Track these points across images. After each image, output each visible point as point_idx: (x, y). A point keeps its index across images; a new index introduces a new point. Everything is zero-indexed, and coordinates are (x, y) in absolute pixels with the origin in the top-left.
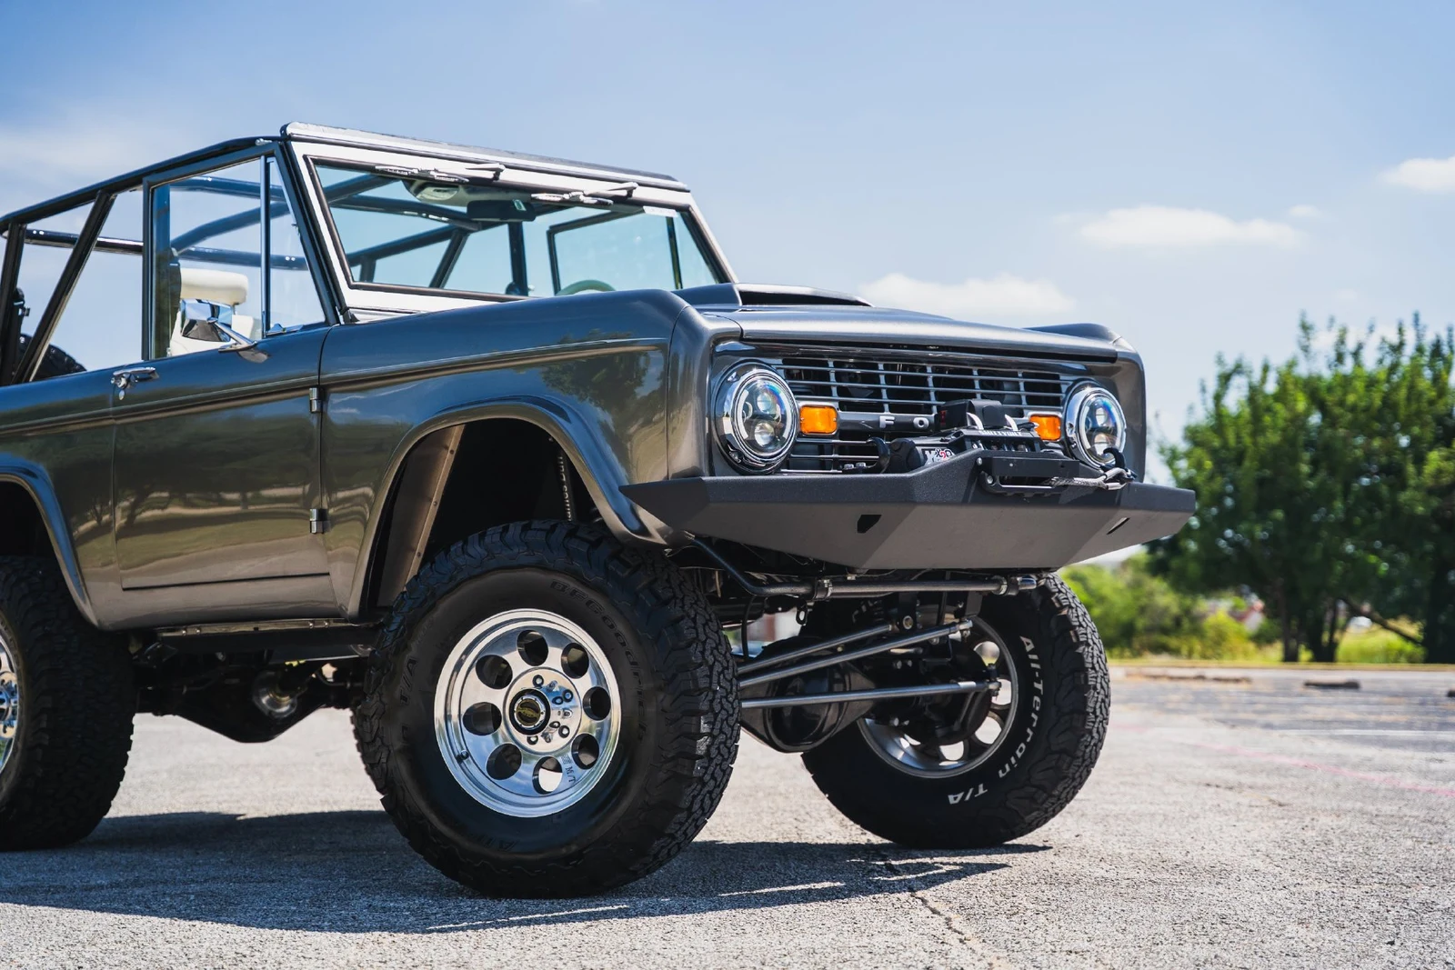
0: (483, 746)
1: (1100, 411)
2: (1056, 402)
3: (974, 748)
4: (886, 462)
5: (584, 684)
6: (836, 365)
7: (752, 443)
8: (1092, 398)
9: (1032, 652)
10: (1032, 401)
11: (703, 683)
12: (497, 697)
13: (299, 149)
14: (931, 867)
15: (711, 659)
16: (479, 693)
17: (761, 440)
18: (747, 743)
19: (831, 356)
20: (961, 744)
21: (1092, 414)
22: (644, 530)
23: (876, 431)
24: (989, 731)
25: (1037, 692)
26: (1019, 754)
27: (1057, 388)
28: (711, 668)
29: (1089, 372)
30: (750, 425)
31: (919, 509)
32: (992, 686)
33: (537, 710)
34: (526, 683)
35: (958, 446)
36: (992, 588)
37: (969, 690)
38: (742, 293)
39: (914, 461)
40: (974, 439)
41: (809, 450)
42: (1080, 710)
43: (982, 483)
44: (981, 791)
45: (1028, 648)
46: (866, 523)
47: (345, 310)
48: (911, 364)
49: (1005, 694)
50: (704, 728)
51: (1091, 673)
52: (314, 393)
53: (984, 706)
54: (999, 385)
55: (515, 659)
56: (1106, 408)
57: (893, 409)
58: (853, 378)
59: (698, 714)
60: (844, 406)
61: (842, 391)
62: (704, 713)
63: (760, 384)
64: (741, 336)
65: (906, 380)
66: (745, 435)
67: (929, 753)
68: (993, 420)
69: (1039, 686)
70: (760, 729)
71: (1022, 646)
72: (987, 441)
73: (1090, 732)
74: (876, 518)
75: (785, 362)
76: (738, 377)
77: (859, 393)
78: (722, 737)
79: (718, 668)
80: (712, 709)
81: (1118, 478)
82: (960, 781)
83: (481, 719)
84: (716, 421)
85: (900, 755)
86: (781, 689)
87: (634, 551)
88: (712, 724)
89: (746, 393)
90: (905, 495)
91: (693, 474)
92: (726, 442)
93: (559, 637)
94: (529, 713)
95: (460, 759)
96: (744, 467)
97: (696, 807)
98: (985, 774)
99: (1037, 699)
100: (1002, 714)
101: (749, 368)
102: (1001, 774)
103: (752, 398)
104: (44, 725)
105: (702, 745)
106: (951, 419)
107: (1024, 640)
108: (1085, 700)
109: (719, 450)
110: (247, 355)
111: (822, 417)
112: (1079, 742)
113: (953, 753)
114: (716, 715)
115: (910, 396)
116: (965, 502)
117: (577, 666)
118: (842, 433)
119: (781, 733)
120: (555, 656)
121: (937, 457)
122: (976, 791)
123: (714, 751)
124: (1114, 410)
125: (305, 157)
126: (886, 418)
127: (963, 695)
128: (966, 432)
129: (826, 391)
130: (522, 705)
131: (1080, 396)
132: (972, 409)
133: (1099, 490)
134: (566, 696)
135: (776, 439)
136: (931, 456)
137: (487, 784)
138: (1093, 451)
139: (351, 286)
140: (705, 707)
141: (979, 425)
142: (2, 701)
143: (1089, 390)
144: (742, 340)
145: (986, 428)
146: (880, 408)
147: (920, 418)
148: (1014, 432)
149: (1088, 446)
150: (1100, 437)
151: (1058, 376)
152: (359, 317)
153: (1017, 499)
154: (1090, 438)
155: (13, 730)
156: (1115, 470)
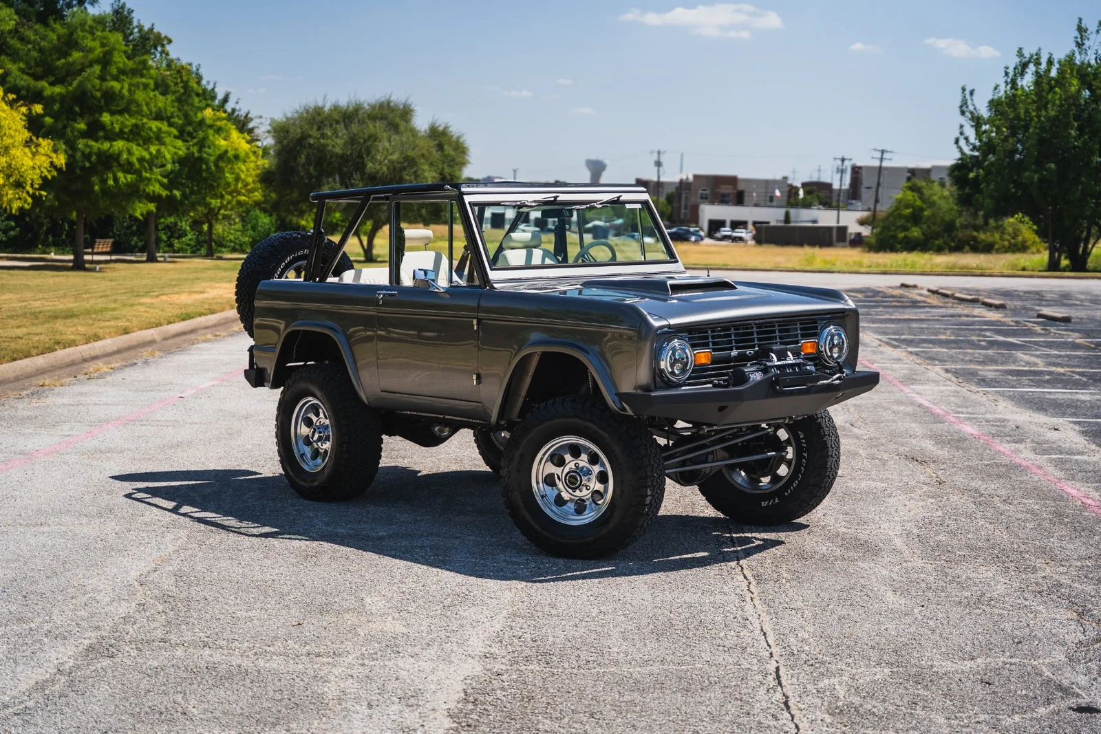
0: (551, 493)
1: (836, 337)
2: (815, 335)
3: (776, 479)
4: (731, 382)
5: (596, 469)
6: (712, 332)
7: (673, 373)
8: (833, 331)
9: (803, 439)
10: (805, 336)
11: (650, 473)
12: (557, 471)
13: (467, 199)
14: (749, 540)
15: (653, 463)
16: (551, 469)
17: (677, 372)
18: (669, 485)
19: (710, 329)
20: (769, 477)
21: (832, 339)
22: (624, 409)
23: (728, 359)
24: (783, 471)
25: (804, 457)
26: (795, 485)
27: (816, 328)
28: (653, 466)
29: (832, 318)
30: (672, 365)
31: (746, 402)
32: (784, 454)
33: (577, 480)
34: (572, 465)
35: (765, 370)
37: (773, 455)
38: (671, 286)
39: (743, 379)
40: (772, 367)
41: (700, 373)
42: (824, 465)
43: (774, 389)
44: (777, 501)
45: (801, 437)
46: (722, 409)
47: (489, 282)
48: (746, 327)
49: (790, 453)
50: (649, 493)
51: (830, 449)
52: (475, 322)
53: (782, 460)
54: (788, 330)
55: (568, 457)
56: (839, 335)
57: (737, 348)
58: (719, 336)
59: (646, 487)
60: (714, 350)
61: (714, 344)
62: (649, 487)
63: (678, 347)
64: (669, 326)
65: (744, 334)
66: (670, 370)
67: (754, 480)
68: (782, 355)
69: (806, 455)
70: (674, 478)
71: (799, 435)
72: (778, 367)
73: (829, 476)
74: (726, 407)
75: (689, 335)
76: (668, 345)
77: (723, 343)
78: (658, 486)
79: (656, 466)
80: (653, 484)
81: (839, 378)
82: (769, 495)
83: (550, 480)
84: (659, 365)
85: (739, 480)
86: (683, 464)
87: (618, 419)
88: (652, 491)
89: (671, 351)
90: (739, 397)
91: (646, 389)
92: (662, 371)
93: (586, 449)
94: (573, 480)
95: (542, 497)
96: (670, 385)
97: (645, 524)
98: (778, 493)
99: (804, 461)
100: (789, 463)
101: (673, 339)
102: (786, 494)
103: (673, 354)
104: (344, 449)
105: (648, 500)
106: (763, 355)
107: (800, 433)
108: (826, 462)
109: (657, 373)
110: (443, 295)
111: (704, 356)
112: (823, 480)
113: (765, 480)
114: (654, 487)
115: (744, 341)
116: (766, 397)
117: (594, 459)
118: (713, 363)
119: (684, 479)
120: (584, 457)
122: (774, 501)
123: (653, 502)
124: (843, 336)
125: (469, 203)
126: (734, 353)
127: (771, 457)
128: (768, 364)
129: (706, 345)
130: (570, 477)
131: (829, 329)
132: (773, 351)
133: (829, 385)
134: (589, 472)
135: (683, 371)
136: (752, 376)
137: (554, 508)
138: (832, 356)
139: (492, 270)
140: (649, 484)
141: (775, 359)
142: (320, 433)
143: (832, 327)
144: (669, 328)
145: (778, 360)
146: (731, 349)
147: (749, 352)
148: (791, 359)
149: (829, 354)
150: (836, 350)
151: (816, 323)
152: (495, 285)
153: (791, 393)
154: (831, 350)
155: (327, 446)
156: (838, 375)
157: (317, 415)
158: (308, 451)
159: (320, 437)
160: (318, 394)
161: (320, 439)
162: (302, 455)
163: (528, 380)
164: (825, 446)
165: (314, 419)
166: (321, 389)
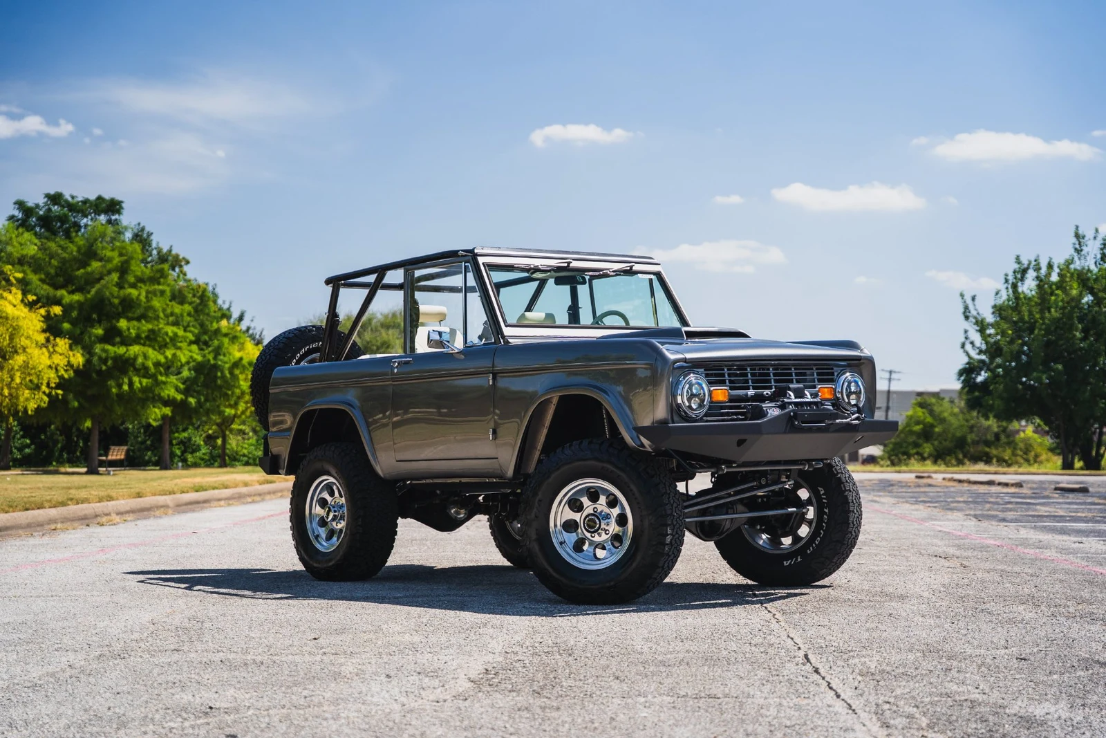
0: (571, 538)
1: (853, 384)
2: (832, 381)
3: (797, 539)
4: (749, 415)
5: (616, 511)
6: (728, 370)
7: (690, 407)
8: (849, 378)
9: (823, 495)
10: (821, 381)
11: (669, 512)
12: (577, 517)
13: (481, 260)
14: (772, 594)
15: (672, 501)
16: (569, 515)
17: (694, 406)
18: (689, 537)
19: (726, 366)
20: (791, 537)
21: (849, 386)
22: (642, 445)
23: (746, 399)
24: (804, 531)
25: (825, 513)
26: (817, 542)
27: (832, 374)
28: (672, 505)
29: (849, 366)
30: (689, 400)
31: (765, 437)
32: (804, 510)
33: (596, 523)
34: (590, 510)
35: (783, 407)
36: (801, 467)
38: (686, 332)
39: (763, 414)
40: (790, 403)
41: (715, 408)
42: (846, 522)
43: (793, 424)
44: (799, 560)
45: (822, 493)
46: (740, 443)
47: (503, 337)
48: (763, 367)
49: (811, 513)
50: (669, 531)
51: (851, 504)
52: (491, 376)
53: (802, 519)
54: (804, 374)
55: (585, 501)
56: (856, 382)
57: (754, 388)
58: (736, 375)
59: (667, 525)
60: (731, 388)
61: (731, 382)
62: (669, 525)
63: (694, 381)
64: (685, 360)
65: (761, 375)
66: (687, 404)
67: (775, 541)
68: (799, 394)
69: (826, 510)
70: (694, 530)
71: (819, 491)
72: (796, 404)
73: (851, 532)
74: (745, 440)
75: (705, 370)
76: (684, 378)
77: (739, 382)
78: (677, 536)
79: (675, 505)
80: (672, 523)
81: (857, 419)
82: (790, 555)
83: (570, 526)
84: (674, 397)
85: (761, 542)
86: (703, 513)
87: (637, 455)
88: (673, 530)
89: (688, 386)
90: (758, 430)
91: (663, 422)
92: (679, 406)
93: (605, 491)
94: (592, 524)
95: (561, 543)
96: (687, 418)
97: (666, 565)
98: (801, 552)
99: (825, 516)
100: (810, 523)
101: (689, 374)
102: (809, 552)
103: (690, 388)
104: (360, 523)
105: (668, 539)
106: (780, 393)
107: (820, 489)
108: (848, 517)
109: (675, 410)
110: (457, 356)
111: (721, 394)
112: (845, 537)
113: (787, 541)
114: (674, 526)
115: (761, 381)
116: (785, 432)
117: (613, 503)
118: (730, 401)
119: (704, 533)
120: (603, 499)
121: (773, 412)
122: (797, 559)
123: (673, 542)
124: (860, 383)
125: (483, 264)
126: (751, 392)
127: (792, 513)
128: (786, 400)
129: (723, 382)
130: (589, 521)
131: (844, 376)
132: (790, 389)
133: (848, 424)
134: (607, 516)
135: (701, 405)
136: (770, 411)
137: (573, 555)
138: (849, 403)
139: (506, 326)
140: (670, 523)
141: (793, 397)
142: (335, 511)
143: (848, 374)
144: (685, 362)
145: (796, 398)
146: (748, 388)
147: (766, 392)
148: (809, 399)
149: (847, 400)
150: (853, 396)
151: (832, 369)
152: (510, 340)
153: (810, 430)
154: (848, 397)
155: (342, 525)
156: (857, 415)
157: (332, 494)
158: (323, 532)
159: (335, 516)
160: (333, 472)
161: (335, 518)
162: (317, 537)
163: (545, 431)
164: (845, 501)
165: (329, 499)
166: (335, 466)
